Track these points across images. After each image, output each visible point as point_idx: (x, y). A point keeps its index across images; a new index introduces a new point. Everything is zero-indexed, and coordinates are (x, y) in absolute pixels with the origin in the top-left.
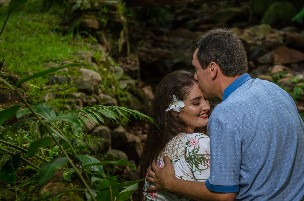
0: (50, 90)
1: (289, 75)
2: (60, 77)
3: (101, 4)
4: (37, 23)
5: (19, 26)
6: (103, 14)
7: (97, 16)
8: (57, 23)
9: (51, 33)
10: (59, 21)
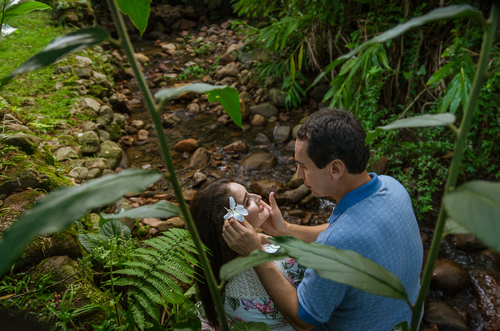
0: (58, 80)
1: (193, 37)
2: (62, 67)
3: (76, 3)
4: (34, 20)
5: (22, 23)
6: (79, 10)
7: (75, 12)
8: (49, 19)
9: (47, 26)
10: (50, 17)
